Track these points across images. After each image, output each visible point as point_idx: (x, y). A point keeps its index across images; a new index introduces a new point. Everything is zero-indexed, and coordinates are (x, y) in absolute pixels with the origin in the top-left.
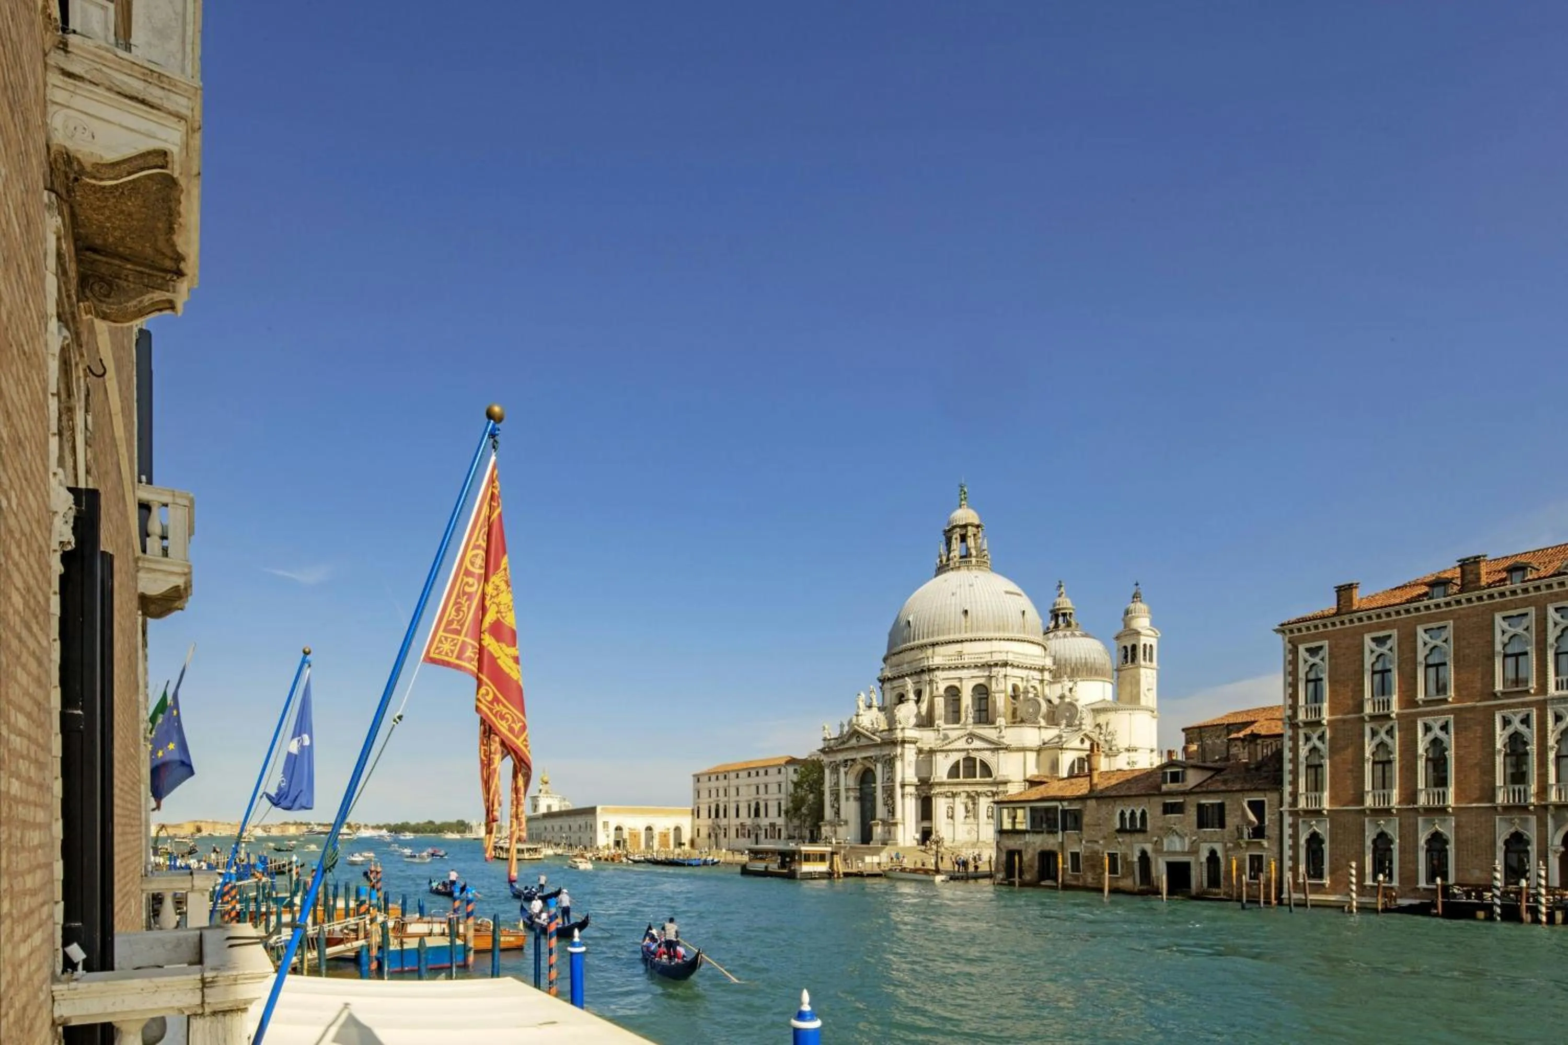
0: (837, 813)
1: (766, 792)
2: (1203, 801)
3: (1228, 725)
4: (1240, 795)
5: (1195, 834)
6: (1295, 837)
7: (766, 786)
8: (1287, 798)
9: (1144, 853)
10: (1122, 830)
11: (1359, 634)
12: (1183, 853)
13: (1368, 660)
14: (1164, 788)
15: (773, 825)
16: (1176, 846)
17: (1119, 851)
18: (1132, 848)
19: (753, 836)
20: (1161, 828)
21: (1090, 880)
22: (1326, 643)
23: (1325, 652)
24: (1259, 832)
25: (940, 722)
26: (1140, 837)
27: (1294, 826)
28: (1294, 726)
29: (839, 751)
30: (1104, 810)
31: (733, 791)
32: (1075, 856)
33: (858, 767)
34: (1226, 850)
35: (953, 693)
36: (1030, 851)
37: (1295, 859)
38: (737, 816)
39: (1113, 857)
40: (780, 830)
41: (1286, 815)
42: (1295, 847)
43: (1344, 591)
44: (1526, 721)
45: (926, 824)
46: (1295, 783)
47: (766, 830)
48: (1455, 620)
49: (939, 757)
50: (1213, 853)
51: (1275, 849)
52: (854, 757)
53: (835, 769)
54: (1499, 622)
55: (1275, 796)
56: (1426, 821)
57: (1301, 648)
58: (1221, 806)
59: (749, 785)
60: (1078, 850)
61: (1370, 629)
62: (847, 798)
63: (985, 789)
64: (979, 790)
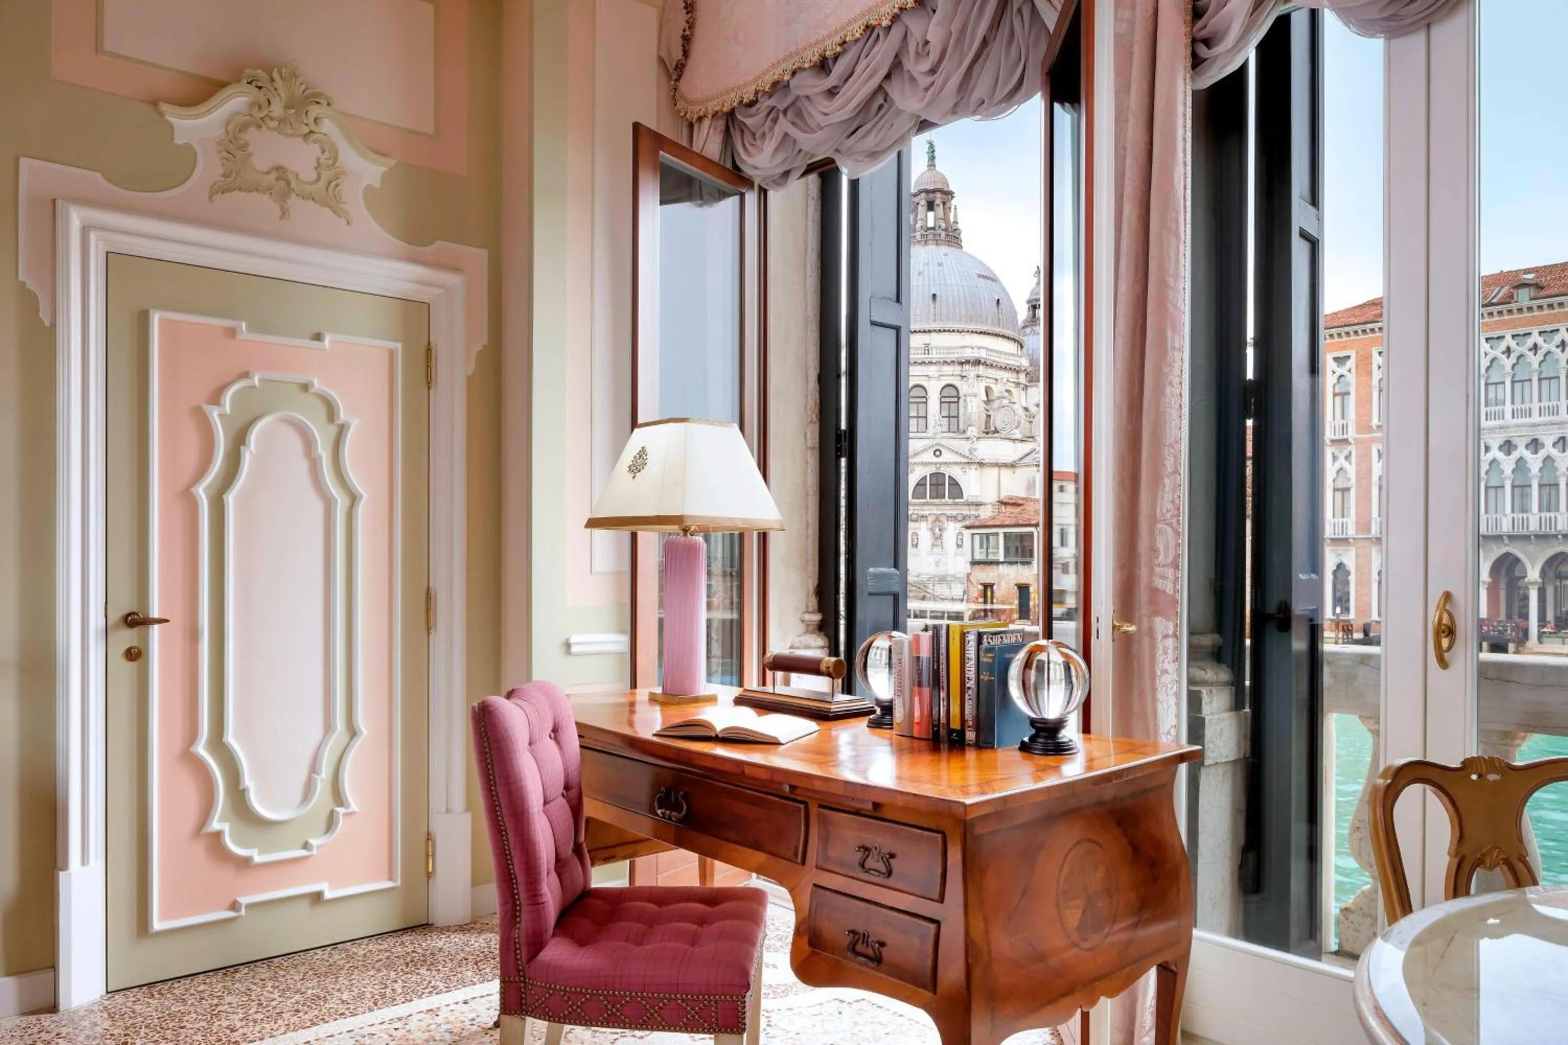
63: (954, 513)
64: (949, 513)
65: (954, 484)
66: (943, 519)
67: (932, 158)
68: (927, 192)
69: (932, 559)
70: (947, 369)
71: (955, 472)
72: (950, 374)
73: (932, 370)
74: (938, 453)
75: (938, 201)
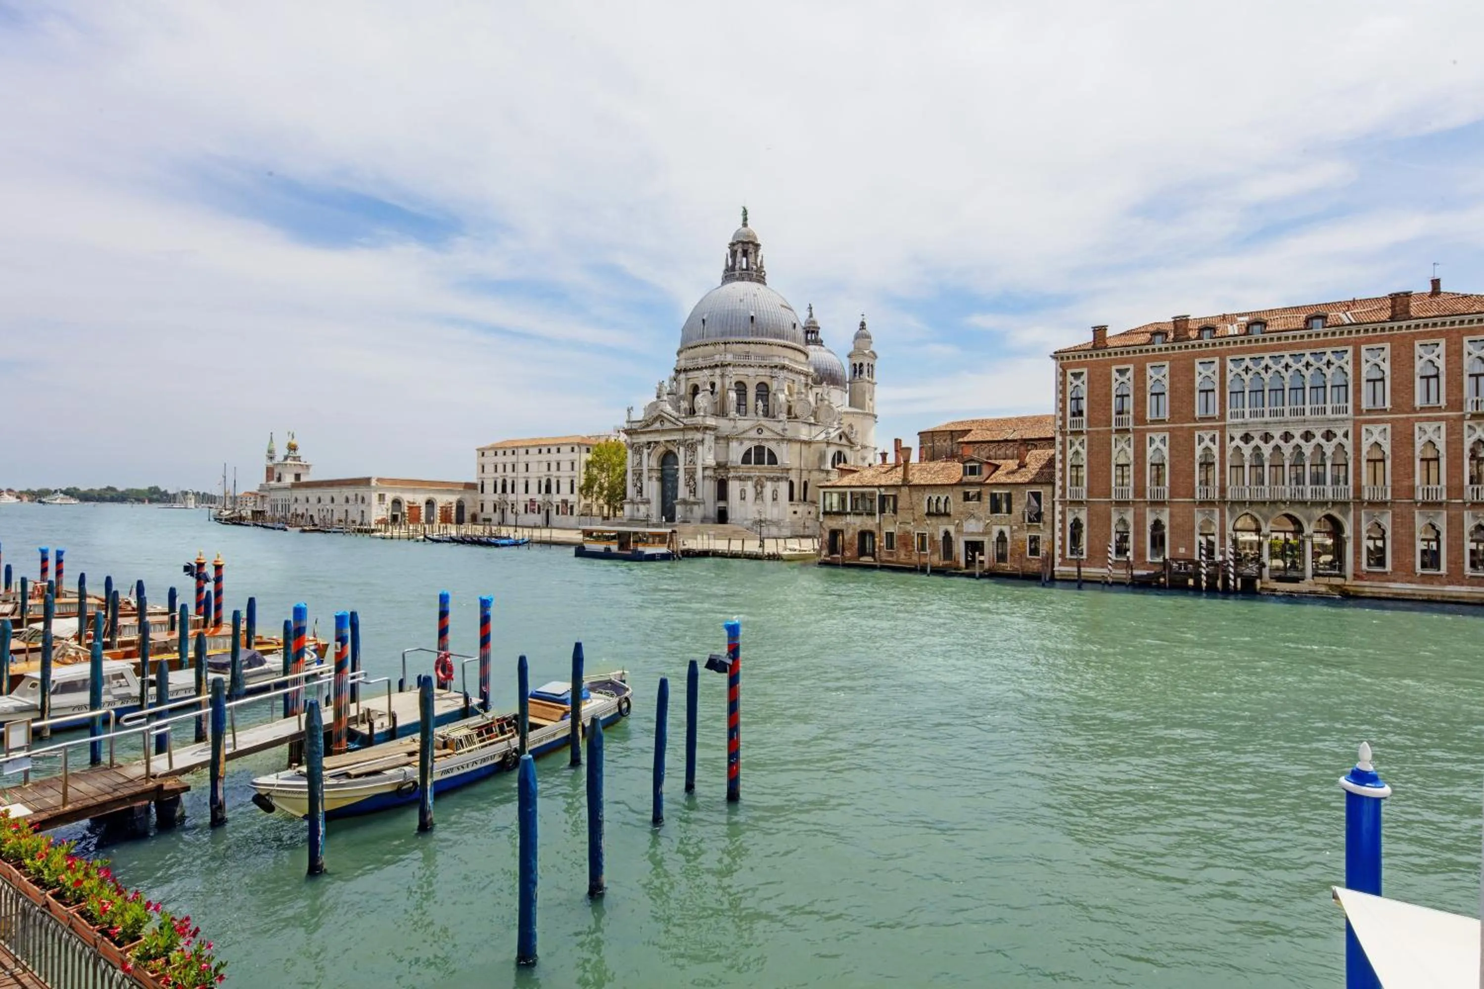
0: (640, 491)
1: (558, 469)
2: (995, 491)
3: (952, 432)
4: (1023, 487)
5: (988, 518)
6: (1063, 521)
7: (558, 464)
8: (1058, 492)
9: (947, 533)
10: (929, 514)
11: (1108, 365)
12: (979, 534)
13: (1115, 386)
14: (965, 479)
15: (565, 502)
16: (973, 528)
17: (927, 531)
18: (937, 529)
19: (543, 513)
20: (962, 513)
21: (902, 556)
22: (1085, 370)
23: (1084, 378)
24: (1039, 516)
25: (733, 413)
26: (945, 520)
27: (1063, 513)
28: (1064, 434)
29: (643, 433)
30: (915, 496)
31: (521, 467)
32: (890, 535)
33: (661, 450)
34: (1012, 532)
35: (741, 388)
36: (851, 531)
37: (1063, 539)
38: (527, 492)
39: (922, 536)
40: (572, 507)
41: (1057, 504)
42: (1063, 530)
43: (1099, 332)
44: (1213, 440)
45: (722, 504)
46: (1063, 479)
47: (558, 507)
48: (1171, 361)
49: (734, 444)
50: (1002, 533)
51: (1049, 531)
52: (657, 439)
53: (637, 449)
54: (1198, 368)
55: (1049, 489)
56: (1152, 511)
57: (1069, 372)
58: (1009, 497)
59: (540, 462)
60: (892, 530)
61: (1116, 362)
62: (650, 478)
63: (772, 475)
64: (767, 475)
65: (771, 454)
66: (763, 479)
67: (745, 219)
68: (743, 243)
69: (755, 508)
70: (762, 371)
71: (772, 445)
72: (763, 375)
73: (750, 371)
74: (760, 431)
75: (750, 250)
